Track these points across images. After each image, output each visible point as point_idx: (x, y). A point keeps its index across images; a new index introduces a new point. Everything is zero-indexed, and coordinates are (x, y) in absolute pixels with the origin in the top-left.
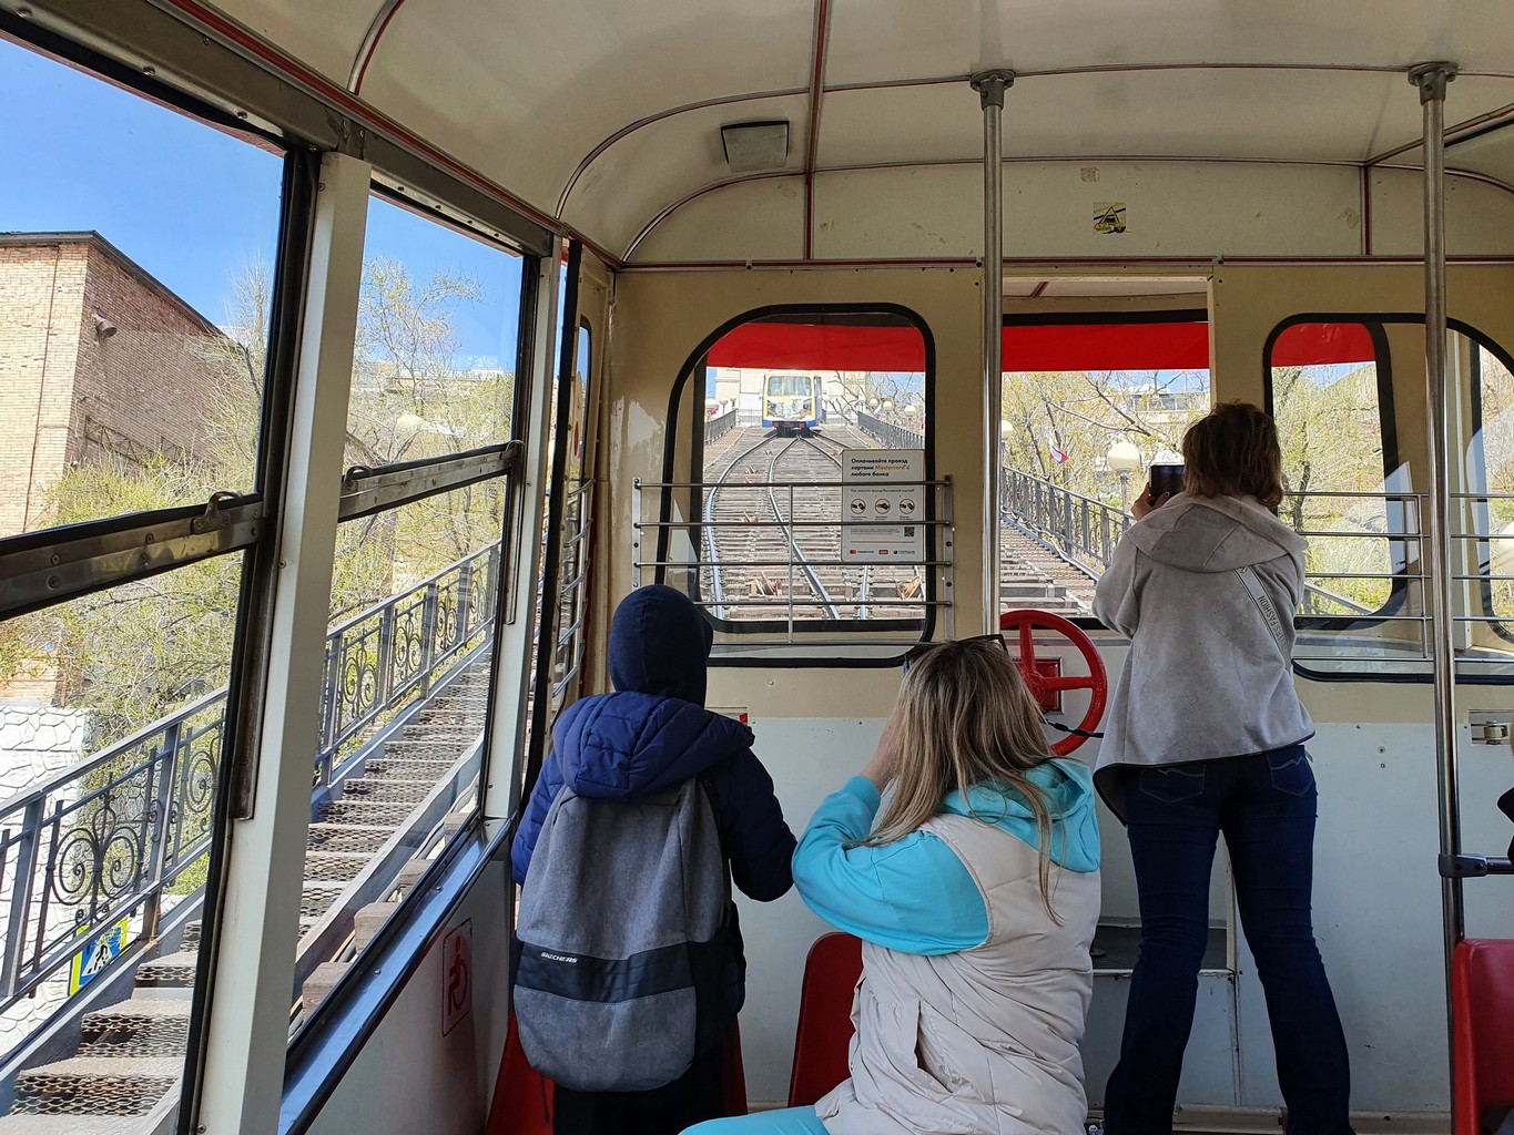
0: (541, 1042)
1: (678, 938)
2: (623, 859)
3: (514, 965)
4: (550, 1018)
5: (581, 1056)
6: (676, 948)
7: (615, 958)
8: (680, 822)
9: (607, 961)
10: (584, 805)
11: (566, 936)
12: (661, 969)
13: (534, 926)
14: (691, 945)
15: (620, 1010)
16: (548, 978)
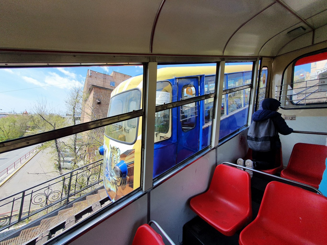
0: (250, 145)
1: (268, 136)
2: (261, 128)
3: (247, 138)
4: (251, 143)
5: (255, 147)
6: (267, 137)
7: (259, 137)
8: (267, 124)
9: (258, 138)
10: (255, 122)
11: (253, 135)
12: (265, 139)
13: (250, 134)
14: (270, 137)
15: (260, 143)
16: (251, 139)
